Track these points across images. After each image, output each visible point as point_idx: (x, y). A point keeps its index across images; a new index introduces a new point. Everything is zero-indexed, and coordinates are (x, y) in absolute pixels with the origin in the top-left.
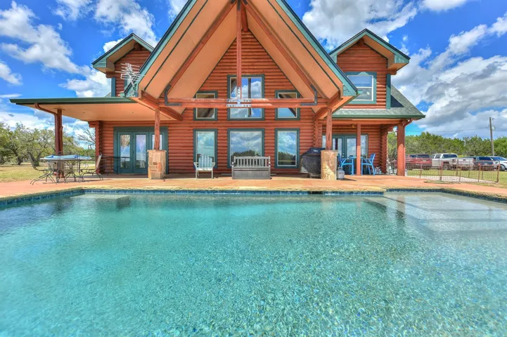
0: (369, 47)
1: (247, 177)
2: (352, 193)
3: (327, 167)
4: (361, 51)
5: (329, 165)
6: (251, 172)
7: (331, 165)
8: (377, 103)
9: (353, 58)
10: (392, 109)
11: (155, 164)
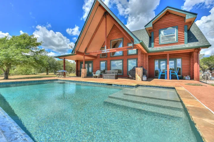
0: (173, 14)
1: (108, 78)
2: (121, 85)
3: (137, 75)
4: (168, 17)
5: (138, 74)
6: (109, 76)
7: (139, 74)
8: (179, 42)
9: (164, 22)
10: (189, 43)
11: (83, 73)
